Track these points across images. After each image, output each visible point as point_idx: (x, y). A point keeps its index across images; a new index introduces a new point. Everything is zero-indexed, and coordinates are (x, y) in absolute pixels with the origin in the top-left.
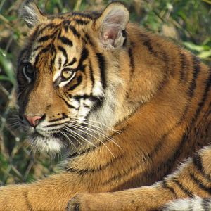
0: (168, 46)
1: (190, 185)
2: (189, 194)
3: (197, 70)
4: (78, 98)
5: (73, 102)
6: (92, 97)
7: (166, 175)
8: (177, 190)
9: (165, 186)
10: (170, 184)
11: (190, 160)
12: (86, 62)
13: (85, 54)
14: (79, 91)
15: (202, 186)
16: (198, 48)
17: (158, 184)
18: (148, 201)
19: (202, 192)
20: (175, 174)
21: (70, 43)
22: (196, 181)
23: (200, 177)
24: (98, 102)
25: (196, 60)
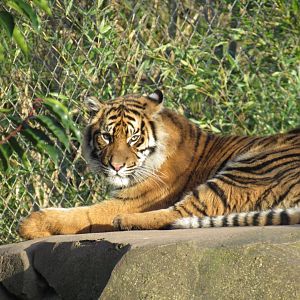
0: (181, 120)
1: (190, 208)
2: (190, 214)
3: (200, 134)
4: (142, 151)
5: (139, 154)
6: (149, 148)
7: (176, 202)
8: (183, 211)
9: (175, 209)
10: (178, 208)
11: (191, 193)
12: (144, 128)
13: (143, 124)
14: (142, 147)
15: (198, 210)
16: (198, 122)
17: (171, 208)
18: (164, 218)
19: (198, 213)
20: (182, 202)
21: (134, 120)
22: (195, 206)
23: (197, 204)
24: (152, 150)
25: (199, 129)
